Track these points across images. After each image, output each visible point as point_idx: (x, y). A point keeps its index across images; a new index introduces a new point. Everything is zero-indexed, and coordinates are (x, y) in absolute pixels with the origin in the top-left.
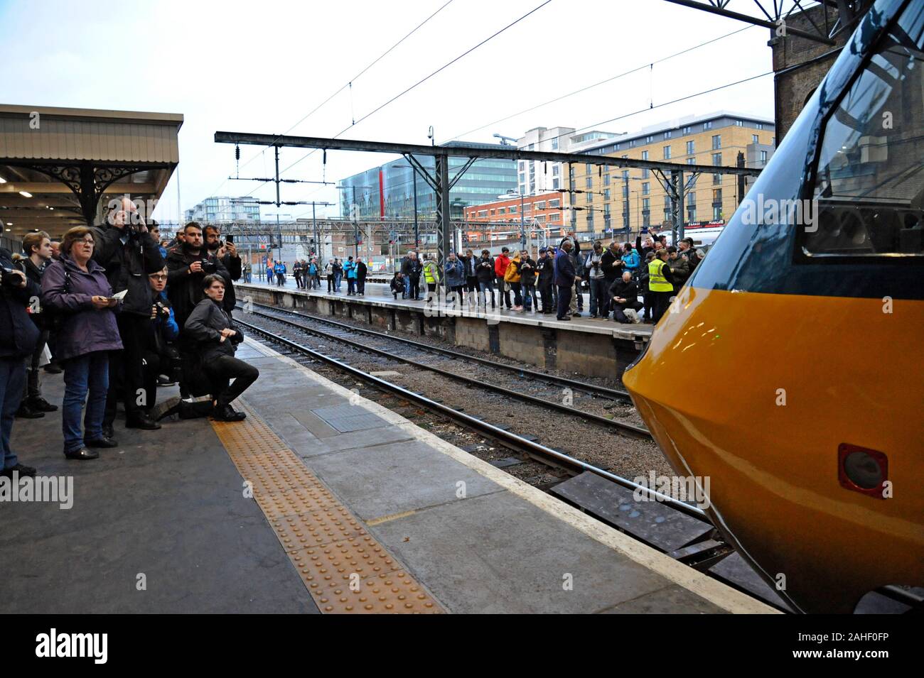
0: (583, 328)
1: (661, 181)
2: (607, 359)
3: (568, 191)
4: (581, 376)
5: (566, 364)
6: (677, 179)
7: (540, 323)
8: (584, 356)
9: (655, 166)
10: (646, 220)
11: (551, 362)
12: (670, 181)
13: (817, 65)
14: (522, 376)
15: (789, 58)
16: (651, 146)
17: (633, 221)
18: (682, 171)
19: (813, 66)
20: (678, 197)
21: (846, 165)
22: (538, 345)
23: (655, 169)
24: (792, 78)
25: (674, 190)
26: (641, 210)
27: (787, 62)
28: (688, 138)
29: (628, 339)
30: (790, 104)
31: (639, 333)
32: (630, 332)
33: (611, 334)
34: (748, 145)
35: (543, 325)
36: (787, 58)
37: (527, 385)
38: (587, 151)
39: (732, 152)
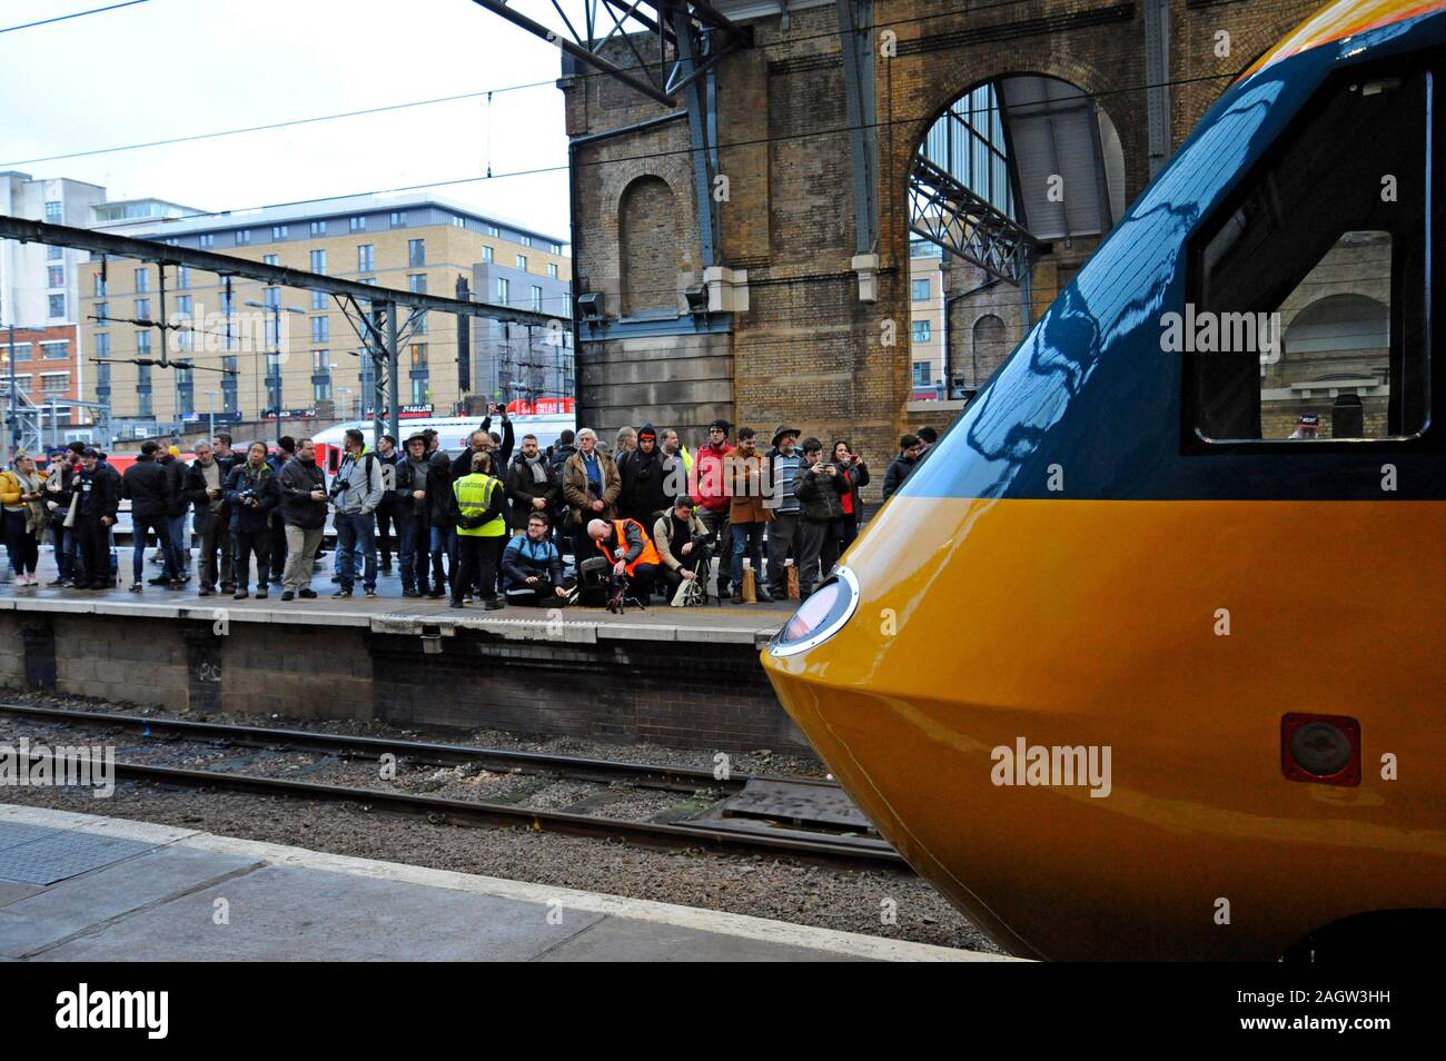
0: (299, 616)
1: (354, 320)
2: (350, 678)
3: (157, 324)
4: (289, 720)
5: (249, 698)
6: (383, 319)
7: (181, 611)
8: (292, 677)
9: (340, 289)
10: (275, 398)
11: (207, 697)
12: (371, 320)
13: (640, 136)
14: (146, 733)
15: (594, 117)
16: (284, 245)
17: (246, 398)
18: (394, 304)
19: (634, 137)
20: (386, 353)
21: (685, 312)
22: (171, 662)
23: (340, 294)
24: (598, 153)
25: (377, 338)
26: (262, 378)
27: (591, 123)
28: (361, 239)
29: (408, 632)
30: (594, 199)
31: (431, 620)
32: (411, 619)
33: (366, 624)
34: (475, 265)
35: (192, 616)
36: (591, 115)
37: (170, 752)
38: (172, 237)
39: (447, 274)
